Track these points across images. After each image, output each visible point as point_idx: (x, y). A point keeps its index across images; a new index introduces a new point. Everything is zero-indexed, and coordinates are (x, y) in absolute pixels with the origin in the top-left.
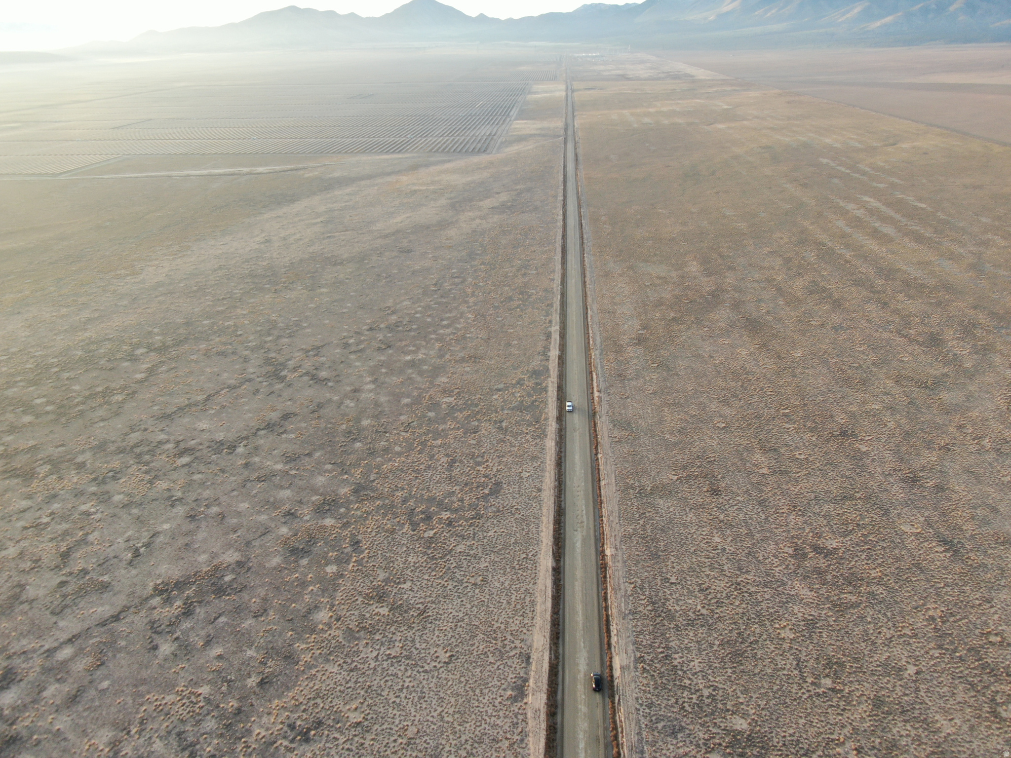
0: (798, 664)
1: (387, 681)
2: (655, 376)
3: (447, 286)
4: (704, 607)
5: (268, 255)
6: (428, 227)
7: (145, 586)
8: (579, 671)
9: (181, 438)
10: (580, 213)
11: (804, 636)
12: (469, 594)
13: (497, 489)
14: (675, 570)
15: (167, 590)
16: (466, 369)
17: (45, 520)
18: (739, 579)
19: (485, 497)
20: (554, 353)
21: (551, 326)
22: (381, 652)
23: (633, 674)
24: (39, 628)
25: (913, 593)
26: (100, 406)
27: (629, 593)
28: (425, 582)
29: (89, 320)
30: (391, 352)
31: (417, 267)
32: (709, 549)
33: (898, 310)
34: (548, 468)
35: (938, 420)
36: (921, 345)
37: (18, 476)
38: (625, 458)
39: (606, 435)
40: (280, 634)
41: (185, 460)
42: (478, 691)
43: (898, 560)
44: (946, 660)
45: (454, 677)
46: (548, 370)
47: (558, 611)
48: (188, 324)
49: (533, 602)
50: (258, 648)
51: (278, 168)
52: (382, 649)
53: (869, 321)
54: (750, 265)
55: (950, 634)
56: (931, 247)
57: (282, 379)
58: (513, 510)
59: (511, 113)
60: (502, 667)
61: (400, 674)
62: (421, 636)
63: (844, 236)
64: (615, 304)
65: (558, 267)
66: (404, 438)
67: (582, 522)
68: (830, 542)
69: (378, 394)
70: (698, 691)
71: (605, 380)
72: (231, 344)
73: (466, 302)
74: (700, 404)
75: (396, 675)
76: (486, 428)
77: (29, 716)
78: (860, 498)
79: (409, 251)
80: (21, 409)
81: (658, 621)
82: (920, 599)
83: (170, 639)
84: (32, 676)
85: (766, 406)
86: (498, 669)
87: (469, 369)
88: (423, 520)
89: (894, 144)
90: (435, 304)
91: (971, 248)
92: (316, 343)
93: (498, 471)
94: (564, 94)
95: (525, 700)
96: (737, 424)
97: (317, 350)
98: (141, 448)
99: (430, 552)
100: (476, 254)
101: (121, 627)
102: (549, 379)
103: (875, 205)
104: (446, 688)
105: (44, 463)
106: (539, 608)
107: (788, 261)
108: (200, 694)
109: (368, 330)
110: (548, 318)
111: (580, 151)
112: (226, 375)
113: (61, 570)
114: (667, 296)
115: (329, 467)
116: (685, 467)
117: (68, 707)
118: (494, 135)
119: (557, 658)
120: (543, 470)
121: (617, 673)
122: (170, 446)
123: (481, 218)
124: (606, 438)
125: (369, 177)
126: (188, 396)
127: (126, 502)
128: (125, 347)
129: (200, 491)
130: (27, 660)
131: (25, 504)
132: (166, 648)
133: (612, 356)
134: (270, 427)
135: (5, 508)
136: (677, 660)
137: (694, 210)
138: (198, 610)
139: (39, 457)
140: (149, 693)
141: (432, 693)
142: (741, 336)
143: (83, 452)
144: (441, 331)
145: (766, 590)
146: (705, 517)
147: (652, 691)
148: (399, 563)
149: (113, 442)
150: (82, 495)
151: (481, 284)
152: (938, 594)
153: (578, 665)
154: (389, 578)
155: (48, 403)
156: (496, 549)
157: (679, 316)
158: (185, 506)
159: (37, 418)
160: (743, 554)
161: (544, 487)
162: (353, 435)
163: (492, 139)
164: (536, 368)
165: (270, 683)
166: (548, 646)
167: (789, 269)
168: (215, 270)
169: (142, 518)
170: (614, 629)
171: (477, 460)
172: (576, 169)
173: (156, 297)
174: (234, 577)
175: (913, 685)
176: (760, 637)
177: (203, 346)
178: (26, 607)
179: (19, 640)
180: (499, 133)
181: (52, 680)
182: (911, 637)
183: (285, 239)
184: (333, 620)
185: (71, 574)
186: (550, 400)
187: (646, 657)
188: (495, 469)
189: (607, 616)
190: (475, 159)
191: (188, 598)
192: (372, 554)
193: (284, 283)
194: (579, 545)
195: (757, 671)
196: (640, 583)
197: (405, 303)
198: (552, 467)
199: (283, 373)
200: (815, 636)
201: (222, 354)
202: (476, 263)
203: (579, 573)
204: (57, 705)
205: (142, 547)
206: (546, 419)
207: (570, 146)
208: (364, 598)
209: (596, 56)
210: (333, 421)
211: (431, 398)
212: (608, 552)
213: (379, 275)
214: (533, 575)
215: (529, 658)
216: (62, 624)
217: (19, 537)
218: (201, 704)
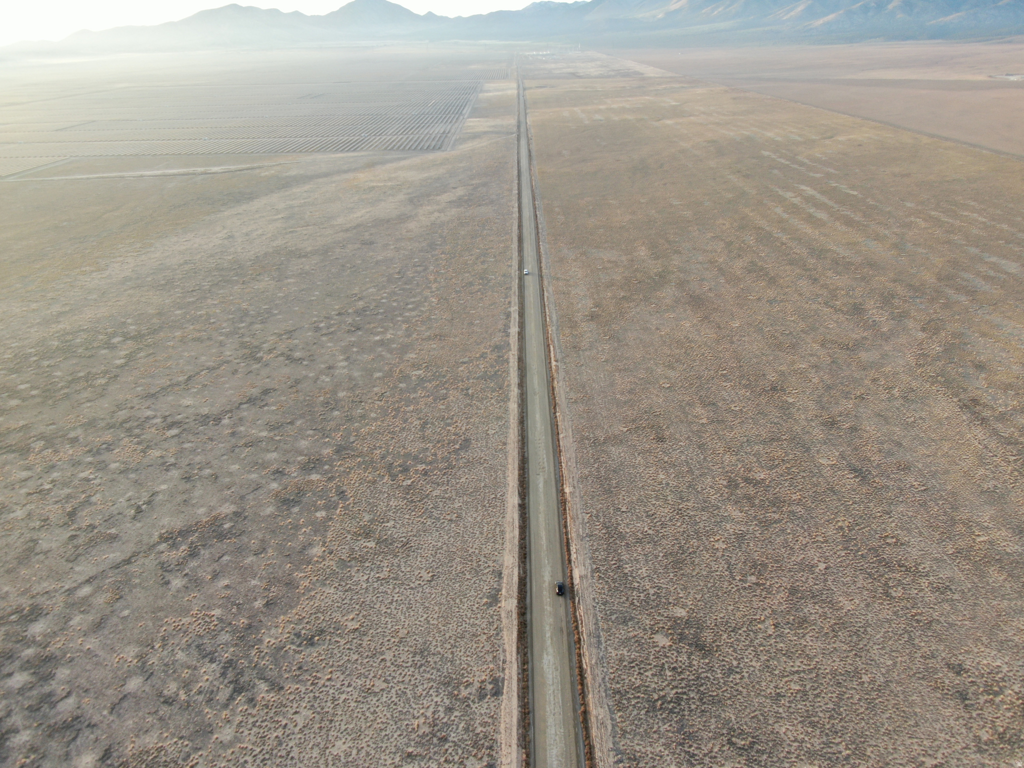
0: (728, 567)
1: (378, 597)
2: (607, 347)
3: (410, 274)
4: (650, 529)
5: (232, 250)
6: (388, 221)
7: (151, 536)
8: (545, 581)
9: (167, 414)
10: (534, 205)
11: (735, 546)
12: (446, 528)
13: (466, 444)
14: (625, 502)
15: (172, 537)
16: (432, 346)
17: (47, 487)
18: (681, 506)
19: (456, 451)
20: (514, 330)
21: (510, 307)
22: (371, 576)
23: (590, 581)
24: (57, 573)
25: (826, 510)
26: (85, 389)
27: (586, 521)
28: (407, 520)
29: (60, 314)
30: (360, 333)
31: (380, 258)
32: (655, 484)
33: (826, 284)
34: (512, 426)
35: (855, 375)
36: (845, 314)
37: (14, 451)
38: (580, 415)
39: (563, 397)
40: (280, 567)
41: (174, 431)
42: (458, 601)
43: (816, 485)
44: (850, 558)
45: (436, 591)
46: (509, 344)
47: (525, 537)
48: (160, 314)
49: (502, 532)
50: (261, 579)
51: (233, 167)
52: (372, 574)
53: (800, 295)
54: (695, 249)
55: (855, 539)
56: (860, 230)
57: (259, 360)
58: (482, 461)
59: (464, 112)
60: (478, 582)
61: (389, 591)
62: (406, 562)
63: (781, 221)
64: (570, 286)
65: (515, 254)
66: (378, 406)
67: (543, 468)
68: (759, 474)
69: (351, 369)
70: (645, 590)
71: (561, 352)
72: (205, 331)
73: (430, 288)
74: (647, 369)
75: (386, 592)
76: (453, 395)
77: (60, 640)
78: (785, 440)
79: (372, 243)
80: (7, 394)
81: (611, 541)
82: (832, 514)
83: (179, 575)
84: (57, 610)
85: (706, 368)
86: (475, 583)
87: (435, 346)
88: (401, 472)
89: (831, 137)
90: (400, 290)
91: (895, 230)
92: (288, 328)
93: (466, 430)
94: (516, 92)
95: (499, 605)
96: (680, 384)
97: (290, 333)
98: (130, 423)
99: (409, 497)
100: (437, 245)
101: (133, 568)
102: (510, 352)
103: (811, 193)
104: (430, 599)
105: (38, 440)
106: (508, 536)
107: (729, 244)
108: (213, 616)
109: (337, 315)
110: (507, 300)
111: (533, 147)
112: (203, 358)
113: (69, 526)
114: (618, 277)
115: (311, 432)
116: (634, 421)
117: (95, 632)
118: (448, 133)
119: (525, 572)
120: (507, 428)
121: (577, 581)
122: (158, 420)
123: (439, 211)
124: (564, 400)
125: (326, 175)
126: (169, 377)
127: (122, 469)
128: (101, 337)
129: (191, 457)
130: (51, 598)
131: (25, 474)
132: (177, 582)
133: (567, 331)
134: (251, 401)
135: (7, 479)
136: (628, 569)
137: (642, 201)
138: (202, 552)
139: (32, 434)
140: (166, 617)
141: (418, 604)
142: (685, 311)
143: (74, 428)
144: (407, 314)
145: (703, 513)
146: (651, 459)
147: (606, 593)
148: (382, 506)
149: (102, 419)
150: (80, 464)
151: (443, 271)
152: (847, 510)
153: (543, 576)
154: (373, 519)
155: (32, 388)
156: (468, 492)
157: (629, 294)
158: (179, 471)
159: (23, 401)
160: (684, 486)
161: (509, 441)
162: (331, 405)
163: (446, 136)
164: (498, 343)
165: (275, 604)
166: (517, 564)
167: (730, 252)
168: (181, 265)
169: (139, 481)
170: (573, 549)
171: (447, 421)
172: (530, 164)
173: (125, 291)
174: (232, 524)
175: (822, 577)
176: (697, 549)
177: (178, 334)
178: (41, 557)
179: (39, 583)
180: (453, 131)
181: (77, 612)
182: (823, 543)
183: (247, 234)
184: (326, 553)
185: (80, 529)
186: (511, 369)
187: (601, 568)
188: (464, 429)
189: (568, 539)
190: (431, 156)
191: (192, 543)
192: (356, 501)
193: (251, 275)
194: (541, 485)
195: (694, 574)
196: (595, 512)
197: (371, 290)
198: (516, 425)
199: (258, 355)
200: (743, 546)
201: (198, 340)
202: (436, 253)
203: (542, 508)
204: (84, 631)
205: (144, 504)
206: (509, 386)
207: (523, 142)
208: (353, 535)
209: (547, 55)
210: (311, 394)
211: (401, 371)
212: (567, 490)
213: (343, 266)
214: (502, 511)
215: (501, 573)
216: (77, 569)
217: (25, 502)
218: (216, 623)
